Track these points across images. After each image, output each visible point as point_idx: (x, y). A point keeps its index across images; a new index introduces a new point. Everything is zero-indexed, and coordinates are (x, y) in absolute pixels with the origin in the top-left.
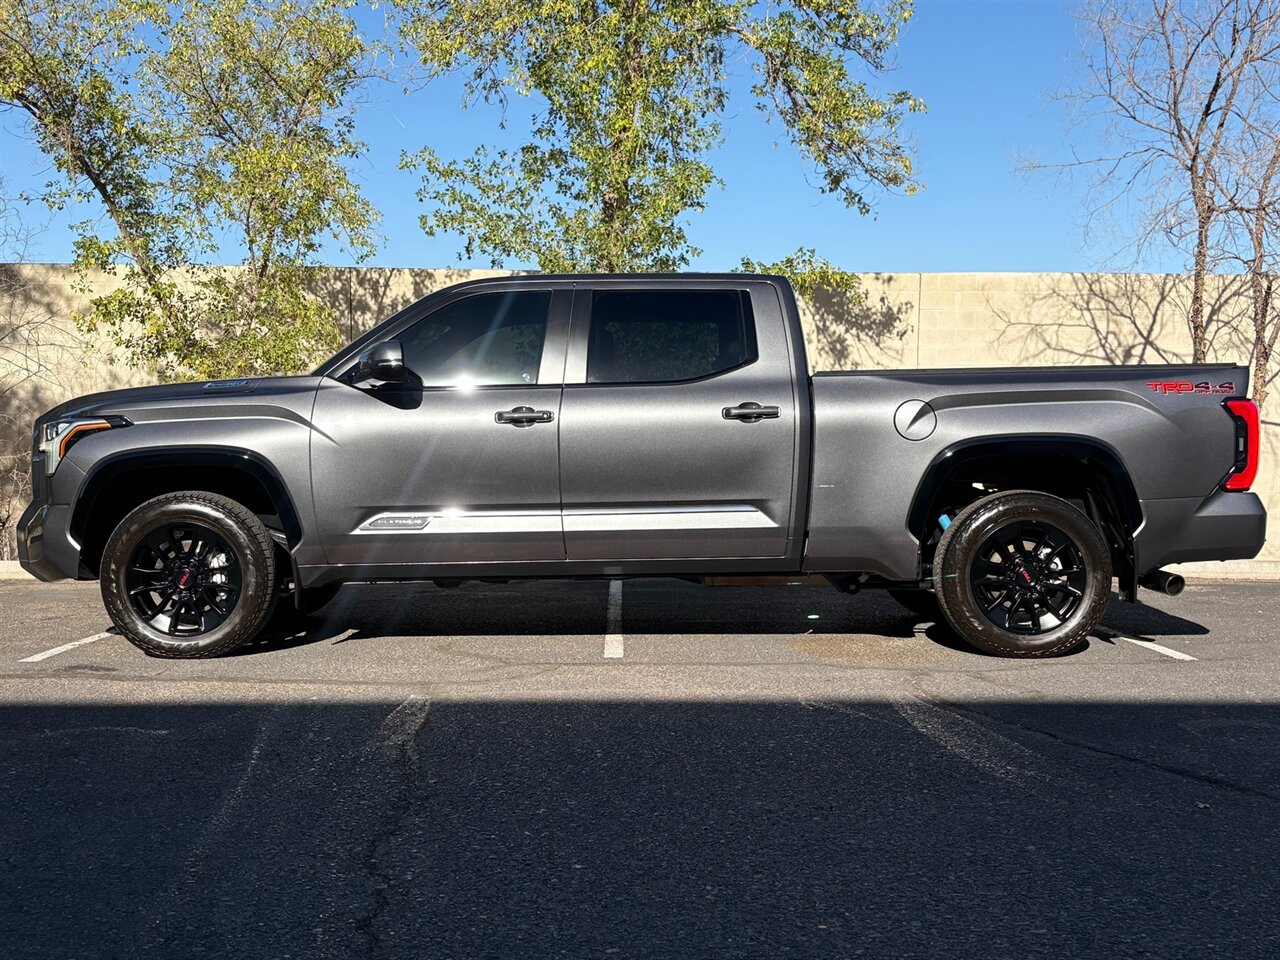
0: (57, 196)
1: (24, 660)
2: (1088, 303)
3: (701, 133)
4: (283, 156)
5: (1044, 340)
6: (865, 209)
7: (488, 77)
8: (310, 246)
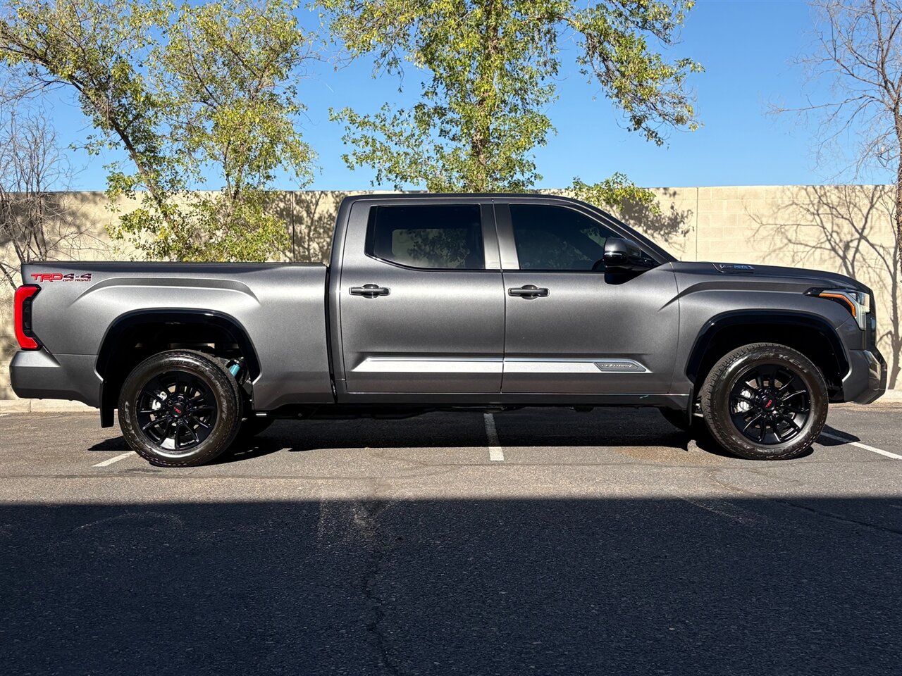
0: (95, 145)
1: (96, 465)
2: (818, 211)
3: (542, 92)
4: (249, 113)
5: (787, 238)
6: (659, 142)
7: (390, 57)
8: (268, 177)
